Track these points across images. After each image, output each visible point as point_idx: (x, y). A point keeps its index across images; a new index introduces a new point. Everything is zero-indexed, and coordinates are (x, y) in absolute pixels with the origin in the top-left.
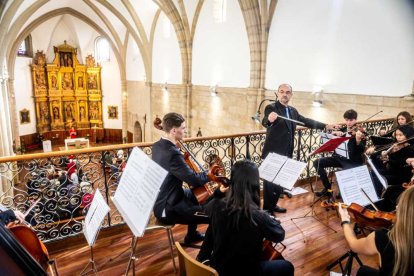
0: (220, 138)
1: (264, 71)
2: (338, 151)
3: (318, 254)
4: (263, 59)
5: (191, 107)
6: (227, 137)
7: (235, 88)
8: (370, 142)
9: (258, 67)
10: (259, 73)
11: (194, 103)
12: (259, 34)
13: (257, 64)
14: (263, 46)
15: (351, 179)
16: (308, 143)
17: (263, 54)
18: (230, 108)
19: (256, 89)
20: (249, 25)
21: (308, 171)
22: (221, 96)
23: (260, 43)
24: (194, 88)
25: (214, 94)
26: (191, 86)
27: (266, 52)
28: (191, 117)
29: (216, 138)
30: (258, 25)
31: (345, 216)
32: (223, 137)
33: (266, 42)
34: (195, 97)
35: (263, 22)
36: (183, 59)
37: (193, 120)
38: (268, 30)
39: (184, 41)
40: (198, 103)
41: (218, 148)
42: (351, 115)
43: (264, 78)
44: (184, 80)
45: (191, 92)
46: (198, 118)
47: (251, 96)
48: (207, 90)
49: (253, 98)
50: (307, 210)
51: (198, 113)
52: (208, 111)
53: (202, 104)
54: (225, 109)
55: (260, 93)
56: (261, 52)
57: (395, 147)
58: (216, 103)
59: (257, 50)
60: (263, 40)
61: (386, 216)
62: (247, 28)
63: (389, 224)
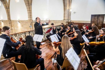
0: (21, 33)
1: (32, 15)
2: (51, 33)
3: (49, 56)
4: (31, 12)
5: (12, 26)
6: (23, 32)
7: (24, 20)
8: (57, 30)
9: (30, 15)
10: (30, 16)
11: (12, 25)
12: (29, 6)
13: (30, 14)
14: (30, 9)
15: (53, 37)
16: (44, 32)
17: (31, 11)
18: (24, 26)
19: (30, 20)
20: (26, 3)
21: (45, 38)
22: (21, 23)
23: (30, 8)
24: (12, 21)
25: (18, 22)
26: (11, 20)
27: (31, 10)
28: (12, 29)
29: (20, 33)
30: (29, 3)
31: (53, 45)
32: (22, 33)
33: (31, 8)
34: (12, 24)
35: (30, 3)
36: (7, 12)
37: (13, 30)
38: (31, 5)
39: (6, 7)
40: (14, 25)
41: (21, 35)
42: (53, 24)
43: (32, 17)
44: (8, 19)
45: (11, 22)
46: (14, 29)
47: (29, 22)
48: (16, 21)
49: (30, 22)
50: (46, 47)
51: (14, 28)
52: (17, 27)
53: (15, 25)
54: (22, 26)
55: (31, 21)
56: (30, 10)
57: (61, 30)
58: (19, 25)
59: (29, 10)
60: (30, 7)
61: (60, 43)
62: (26, 4)
63: (60, 44)
